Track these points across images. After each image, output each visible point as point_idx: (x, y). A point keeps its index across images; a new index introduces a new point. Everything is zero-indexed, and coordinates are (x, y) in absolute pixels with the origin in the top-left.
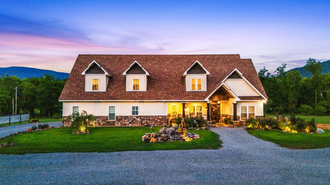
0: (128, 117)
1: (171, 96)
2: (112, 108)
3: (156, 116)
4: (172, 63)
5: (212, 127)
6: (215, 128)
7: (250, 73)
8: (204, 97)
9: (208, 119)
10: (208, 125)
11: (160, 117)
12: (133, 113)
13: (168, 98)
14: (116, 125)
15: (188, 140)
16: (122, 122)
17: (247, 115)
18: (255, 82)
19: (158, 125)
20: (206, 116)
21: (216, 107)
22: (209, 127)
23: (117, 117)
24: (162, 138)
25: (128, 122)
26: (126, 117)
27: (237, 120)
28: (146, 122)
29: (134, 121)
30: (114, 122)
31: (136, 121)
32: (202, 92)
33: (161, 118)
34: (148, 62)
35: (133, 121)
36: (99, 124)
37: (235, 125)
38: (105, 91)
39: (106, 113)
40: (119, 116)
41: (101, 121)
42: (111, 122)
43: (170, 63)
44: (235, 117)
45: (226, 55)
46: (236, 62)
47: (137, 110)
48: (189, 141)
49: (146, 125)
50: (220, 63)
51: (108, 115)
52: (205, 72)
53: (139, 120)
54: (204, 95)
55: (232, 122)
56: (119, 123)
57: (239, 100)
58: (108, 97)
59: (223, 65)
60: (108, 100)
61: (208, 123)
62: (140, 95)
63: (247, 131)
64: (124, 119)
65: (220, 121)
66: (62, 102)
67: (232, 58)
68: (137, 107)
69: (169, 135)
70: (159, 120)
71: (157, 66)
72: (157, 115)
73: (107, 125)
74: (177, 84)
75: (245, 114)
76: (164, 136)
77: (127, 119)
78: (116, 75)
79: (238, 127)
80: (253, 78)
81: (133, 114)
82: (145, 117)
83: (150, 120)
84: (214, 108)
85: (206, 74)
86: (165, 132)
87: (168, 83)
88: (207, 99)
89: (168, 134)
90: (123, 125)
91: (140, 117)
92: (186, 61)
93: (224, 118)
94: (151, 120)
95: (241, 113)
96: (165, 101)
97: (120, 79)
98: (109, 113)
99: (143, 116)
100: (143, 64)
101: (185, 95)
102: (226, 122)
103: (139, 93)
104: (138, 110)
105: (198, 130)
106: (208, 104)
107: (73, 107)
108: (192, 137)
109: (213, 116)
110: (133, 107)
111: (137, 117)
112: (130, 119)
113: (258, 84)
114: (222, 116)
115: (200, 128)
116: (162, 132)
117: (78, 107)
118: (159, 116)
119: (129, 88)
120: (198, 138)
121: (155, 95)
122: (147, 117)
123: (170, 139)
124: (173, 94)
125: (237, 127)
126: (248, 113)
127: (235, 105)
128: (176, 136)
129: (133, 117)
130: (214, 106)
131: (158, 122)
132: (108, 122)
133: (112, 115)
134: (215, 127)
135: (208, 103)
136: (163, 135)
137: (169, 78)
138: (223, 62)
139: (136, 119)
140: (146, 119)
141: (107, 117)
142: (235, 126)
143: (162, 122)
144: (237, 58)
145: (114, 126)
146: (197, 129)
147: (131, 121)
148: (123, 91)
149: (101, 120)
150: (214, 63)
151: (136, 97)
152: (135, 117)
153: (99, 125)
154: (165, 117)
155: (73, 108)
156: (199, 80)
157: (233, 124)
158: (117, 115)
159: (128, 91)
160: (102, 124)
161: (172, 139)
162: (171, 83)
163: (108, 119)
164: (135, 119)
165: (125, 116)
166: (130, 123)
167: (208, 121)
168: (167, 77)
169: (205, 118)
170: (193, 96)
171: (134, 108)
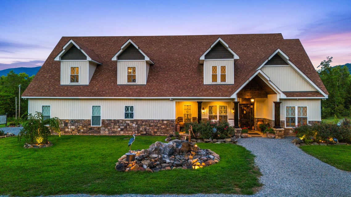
0: (118, 121)
1: (181, 90)
2: (96, 108)
3: (159, 120)
4: (186, 46)
5: (242, 137)
6: (246, 139)
7: (298, 58)
8: (229, 92)
9: (236, 126)
10: (236, 135)
11: (165, 122)
12: (127, 115)
13: (177, 93)
14: (102, 132)
15: (197, 167)
16: (111, 129)
17: (295, 120)
18: (307, 71)
19: (161, 133)
20: (233, 120)
21: (248, 107)
22: (237, 137)
23: (103, 121)
24: (151, 161)
25: (119, 129)
26: (116, 122)
27: (281, 128)
28: (145, 129)
29: (128, 127)
30: (99, 128)
31: (131, 128)
32: (227, 85)
33: (167, 123)
34: (153, 45)
35: (126, 127)
36: (79, 131)
37: (277, 134)
38: (88, 84)
39: (88, 116)
40: (106, 120)
41: (80, 127)
42: (95, 129)
43: (183, 46)
44: (278, 123)
45: (262, 34)
46: (278, 44)
47: (132, 111)
48: (198, 170)
49: (145, 133)
50: (254, 45)
51: (90, 118)
52: (232, 56)
53: (134, 125)
54: (230, 90)
55: (273, 130)
56: (106, 130)
57: (283, 96)
58: (91, 92)
59: (258, 48)
60: (90, 96)
61: (236, 131)
62: (137, 90)
63: (298, 145)
64: (113, 124)
65: (253, 128)
66: (28, 99)
67: (271, 38)
68: (132, 107)
69: (165, 156)
70: (164, 127)
71: (165, 50)
72: (161, 119)
73: (90, 133)
74: (192, 75)
75: (292, 118)
76: (156, 158)
77: (118, 124)
78: (107, 62)
79: (282, 138)
80: (304, 66)
81: (126, 117)
82: (143, 121)
83: (150, 126)
84: (245, 108)
85: (233, 59)
86: (158, 150)
87: (178, 74)
88: (234, 96)
89: (164, 153)
90: (112, 132)
91: (137, 121)
92: (205, 43)
93: (259, 123)
94: (152, 126)
95: (285, 116)
96: (172, 99)
97: (112, 68)
98: (92, 115)
99: (141, 120)
100: (146, 47)
101: (202, 90)
102: (262, 129)
103: (135, 87)
104: (134, 112)
105: (219, 143)
106: (236, 104)
107: (43, 106)
108: (204, 161)
109: (244, 121)
110: (126, 107)
111: (132, 122)
112: (122, 125)
113: (311, 73)
114: (256, 120)
115: (222, 140)
116: (154, 149)
117: (49, 106)
118: (163, 120)
119: (122, 79)
120: (216, 161)
121: (158, 89)
122: (146, 121)
123: (165, 163)
124: (184, 89)
125: (280, 138)
126: (296, 116)
127: (277, 105)
128: (178, 157)
129: (127, 122)
130: (245, 107)
131: (162, 129)
132: (91, 129)
133: (96, 119)
134: (246, 137)
135: (236, 100)
136: (155, 156)
137: (180, 66)
138: (259, 44)
139: (131, 124)
140: (145, 125)
141: (89, 121)
142: (277, 137)
143: (167, 128)
144: (279, 38)
145: (99, 134)
146: (218, 141)
147: (123, 127)
148: (113, 84)
149: (82, 125)
150: (245, 46)
151: (131, 93)
152: (129, 122)
153: (78, 133)
154: (172, 121)
155: (42, 108)
156: (223, 68)
157: (274, 134)
158: (103, 119)
159: (120, 84)
160: (82, 130)
161: (169, 163)
162: (182, 73)
163: (90, 125)
164: (128, 125)
165: (114, 120)
166: (122, 130)
167: (236, 129)
168: (178, 64)
169: (231, 123)
170: (213, 90)
171: (128, 109)
